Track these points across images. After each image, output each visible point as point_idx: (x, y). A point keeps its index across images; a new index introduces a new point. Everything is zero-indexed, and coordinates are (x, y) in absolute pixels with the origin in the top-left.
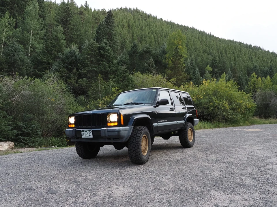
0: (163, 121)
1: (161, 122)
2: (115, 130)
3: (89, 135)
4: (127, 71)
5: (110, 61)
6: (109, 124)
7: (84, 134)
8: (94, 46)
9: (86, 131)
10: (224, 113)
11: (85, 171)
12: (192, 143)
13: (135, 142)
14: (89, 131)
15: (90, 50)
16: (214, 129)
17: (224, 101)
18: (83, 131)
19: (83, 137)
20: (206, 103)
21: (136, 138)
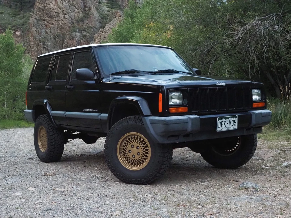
3: (232, 124)
7: (223, 123)
9: (226, 119)
14: (233, 117)
18: (221, 118)
19: (219, 129)
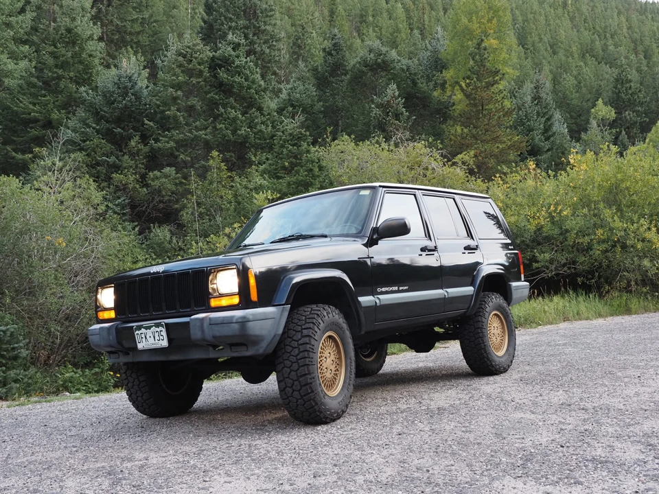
0: (396, 288)
1: (387, 293)
2: (232, 317)
3: (157, 338)
4: (305, 135)
5: (249, 104)
6: (213, 303)
7: (143, 336)
8: (196, 58)
9: (147, 328)
10: (646, 263)
11: (147, 446)
12: (503, 359)
13: (298, 355)
14: (157, 325)
15: (183, 72)
16: (610, 319)
17: (642, 221)
18: (139, 328)
19: (140, 346)
20: (582, 233)
21: (301, 342)
